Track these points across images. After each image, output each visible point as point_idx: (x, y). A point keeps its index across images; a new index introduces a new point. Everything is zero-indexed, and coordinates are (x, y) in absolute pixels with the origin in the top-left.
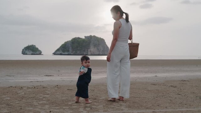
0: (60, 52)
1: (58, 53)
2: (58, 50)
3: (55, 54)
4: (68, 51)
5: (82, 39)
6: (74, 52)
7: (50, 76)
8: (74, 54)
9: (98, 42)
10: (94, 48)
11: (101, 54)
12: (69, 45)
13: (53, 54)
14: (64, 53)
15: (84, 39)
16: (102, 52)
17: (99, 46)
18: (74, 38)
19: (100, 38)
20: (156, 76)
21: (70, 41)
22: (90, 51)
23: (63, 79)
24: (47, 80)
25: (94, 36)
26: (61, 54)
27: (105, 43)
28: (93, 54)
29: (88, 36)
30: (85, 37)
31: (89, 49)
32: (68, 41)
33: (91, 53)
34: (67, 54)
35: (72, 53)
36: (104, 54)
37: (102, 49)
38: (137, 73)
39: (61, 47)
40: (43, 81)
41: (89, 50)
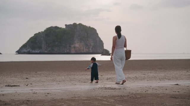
0: (28, 50)
1: (25, 50)
2: (24, 46)
3: (19, 52)
4: (40, 48)
5: (61, 28)
6: (49, 49)
7: (14, 86)
8: (50, 52)
9: (86, 34)
10: (81, 42)
11: (91, 51)
12: (42, 38)
13: (16, 52)
14: (33, 51)
15: (64, 28)
16: (92, 48)
17: (88, 40)
18: (49, 28)
19: (90, 27)
20: (177, 84)
21: (42, 32)
22: (75, 47)
23: (34, 91)
24: (10, 92)
25: (80, 24)
26: (29, 53)
27: (97, 34)
28: (79, 52)
29: (70, 25)
30: (66, 25)
31: (73, 44)
32: (39, 32)
33: (76, 51)
34: (38, 52)
35: (46, 50)
36: (95, 52)
37: (92, 44)
38: (148, 80)
39: (29, 41)
40: (3, 95)
41: (72, 46)
